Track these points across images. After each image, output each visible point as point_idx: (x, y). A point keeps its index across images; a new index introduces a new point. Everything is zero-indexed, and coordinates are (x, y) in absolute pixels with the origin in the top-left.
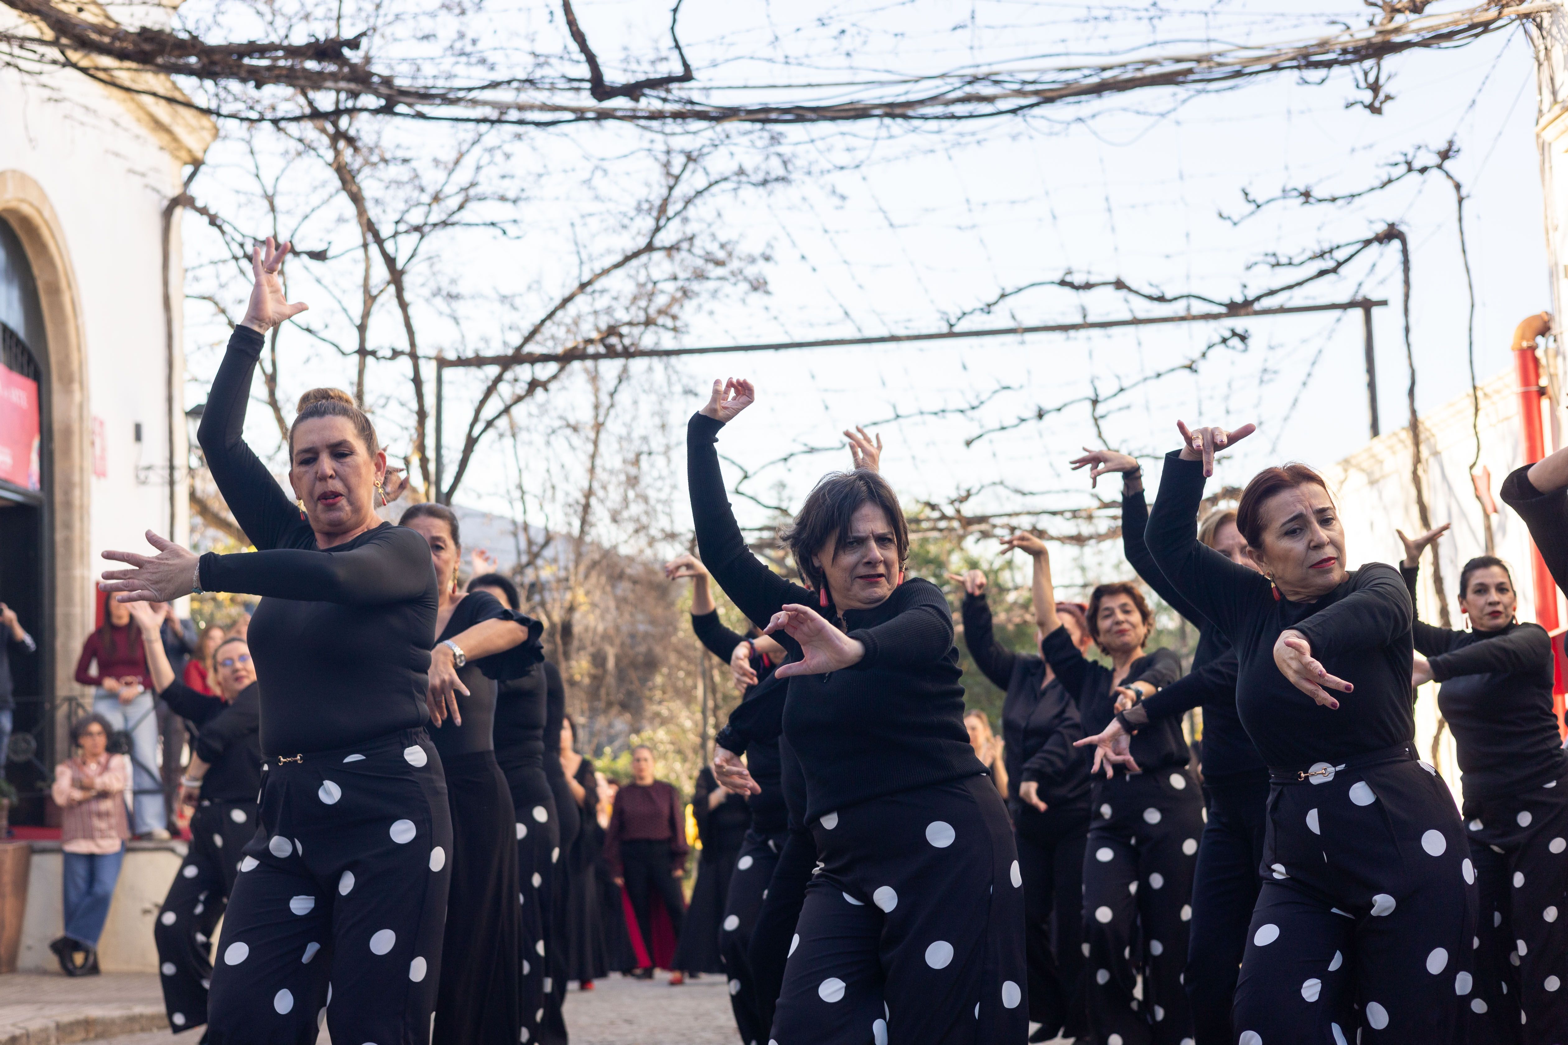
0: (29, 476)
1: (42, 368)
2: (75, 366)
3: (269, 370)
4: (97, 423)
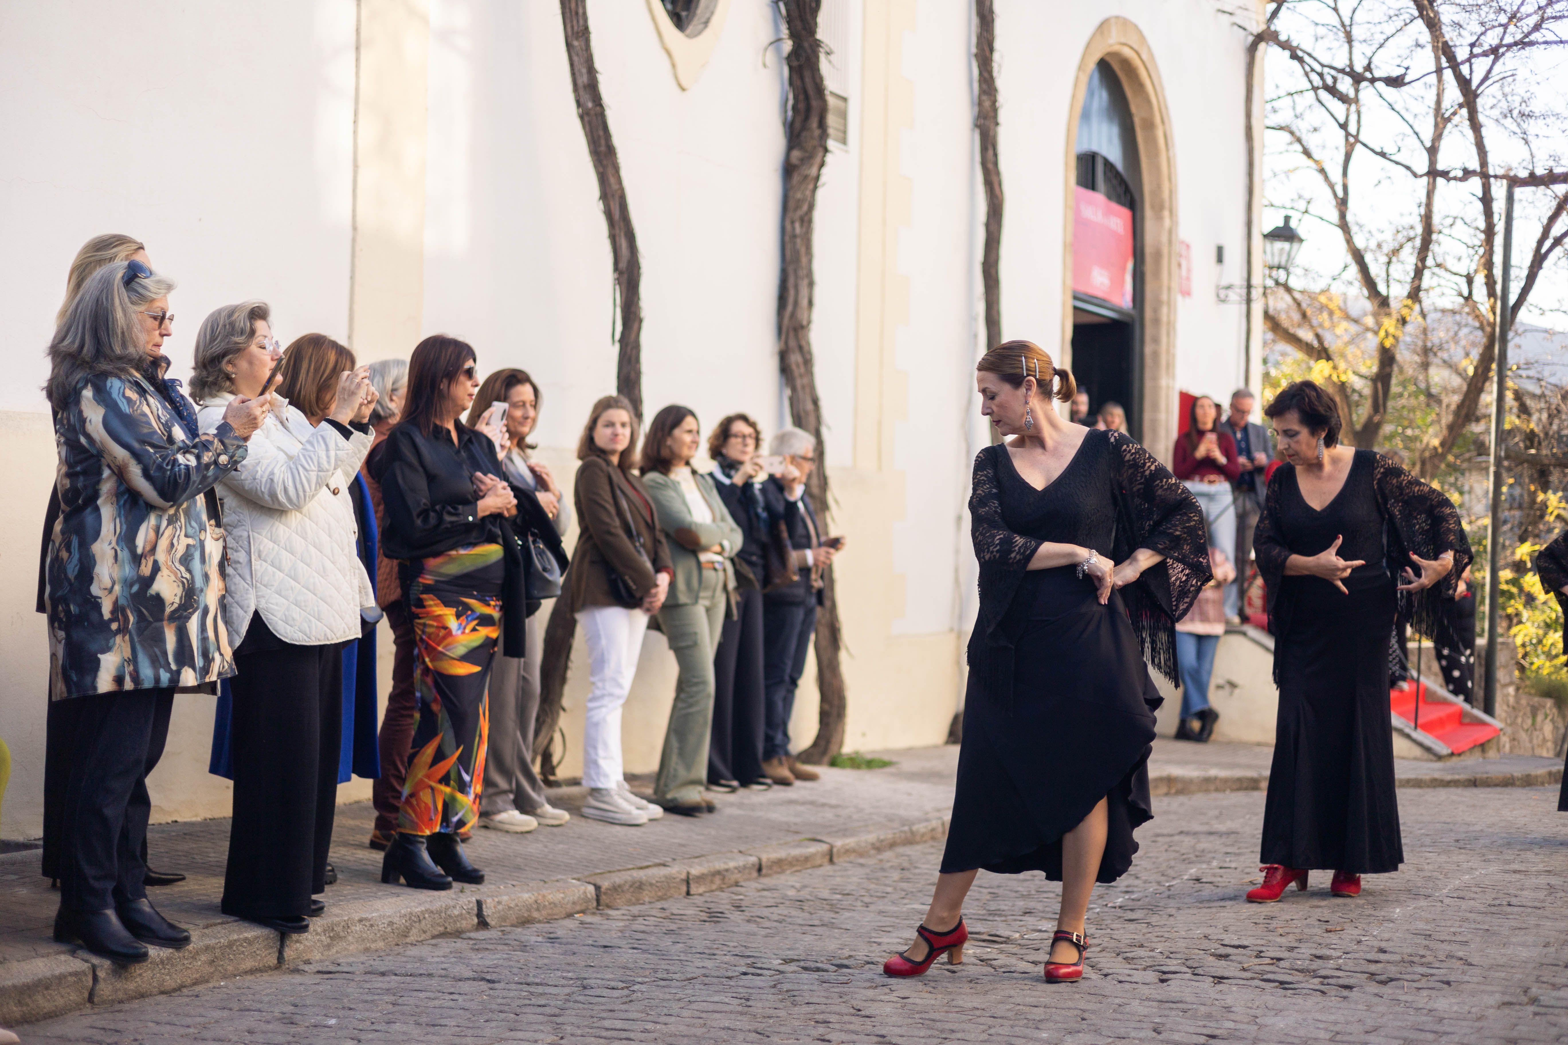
0: (1123, 295)
1: (1137, 197)
2: (1166, 195)
3: (1340, 194)
4: (1184, 246)
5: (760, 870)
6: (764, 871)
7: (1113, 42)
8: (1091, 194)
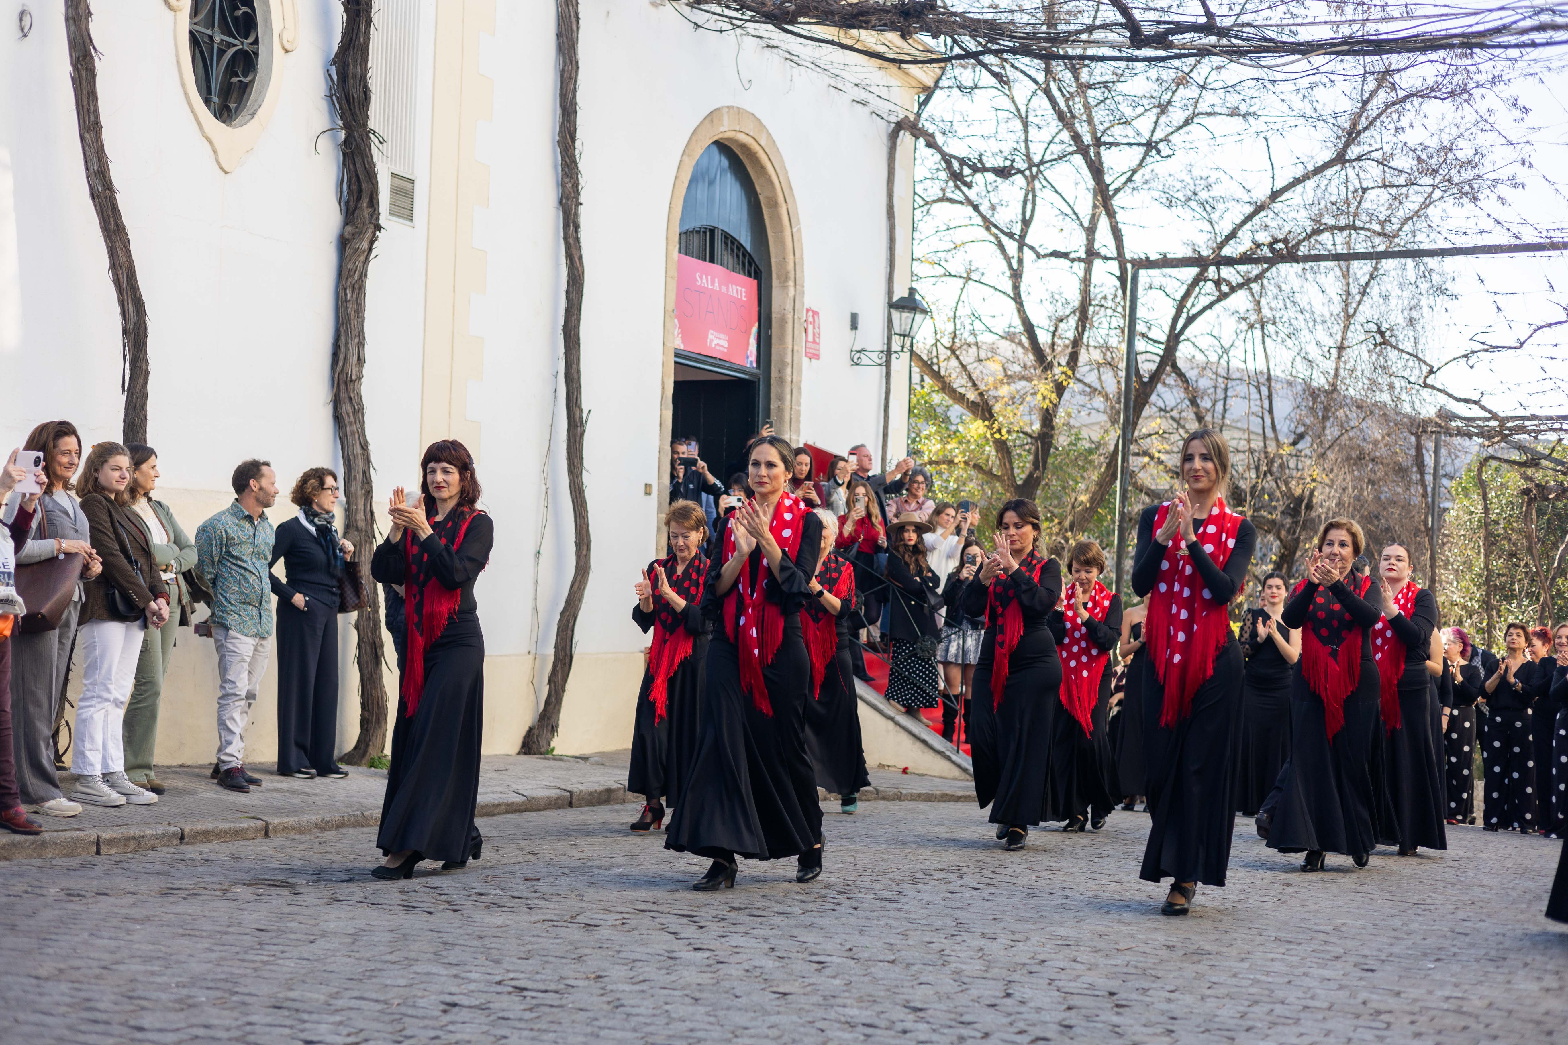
0: (746, 357)
1: (762, 268)
2: (790, 267)
3: (1015, 266)
4: (810, 313)
5: (182, 838)
6: (186, 840)
7: (725, 130)
8: (707, 264)
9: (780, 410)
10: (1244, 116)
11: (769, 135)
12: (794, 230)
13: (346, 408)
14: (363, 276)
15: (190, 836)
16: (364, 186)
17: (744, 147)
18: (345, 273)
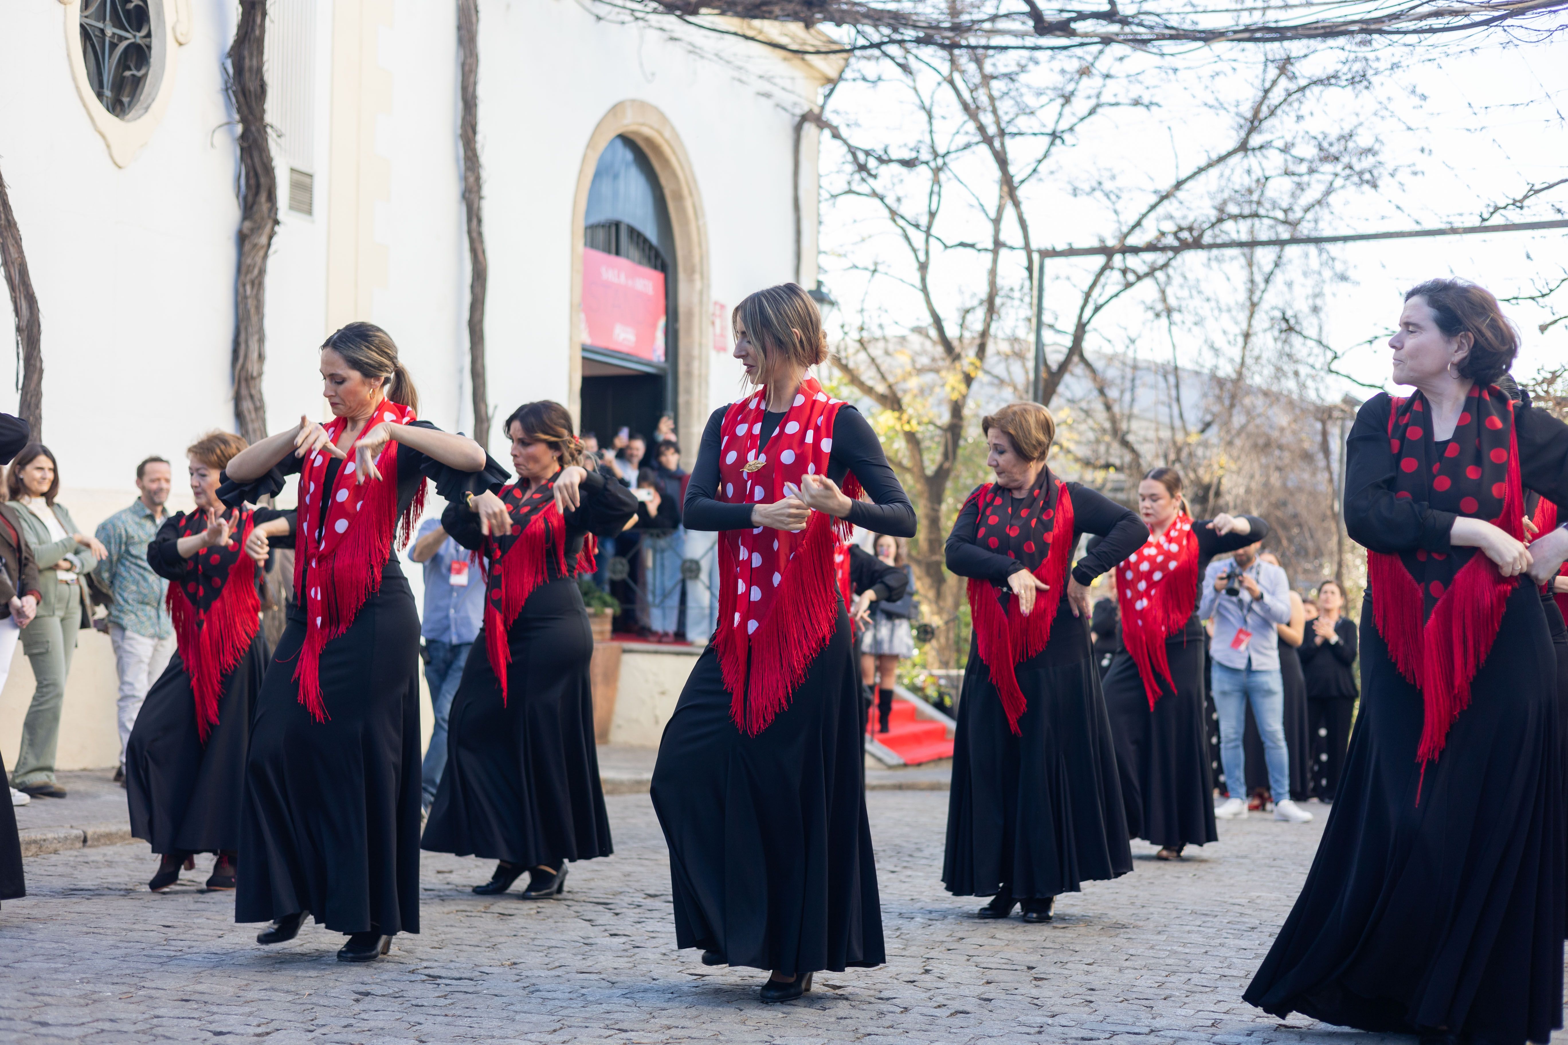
0: (654, 351)
1: (668, 261)
2: (696, 260)
3: (922, 258)
4: (718, 307)
5: (85, 841)
6: (89, 843)
7: (629, 123)
8: (613, 258)
9: (688, 404)
10: (1147, 107)
11: (673, 129)
12: (701, 222)
13: (247, 405)
14: (262, 272)
15: (93, 839)
16: (263, 180)
17: (649, 141)
18: (244, 269)
